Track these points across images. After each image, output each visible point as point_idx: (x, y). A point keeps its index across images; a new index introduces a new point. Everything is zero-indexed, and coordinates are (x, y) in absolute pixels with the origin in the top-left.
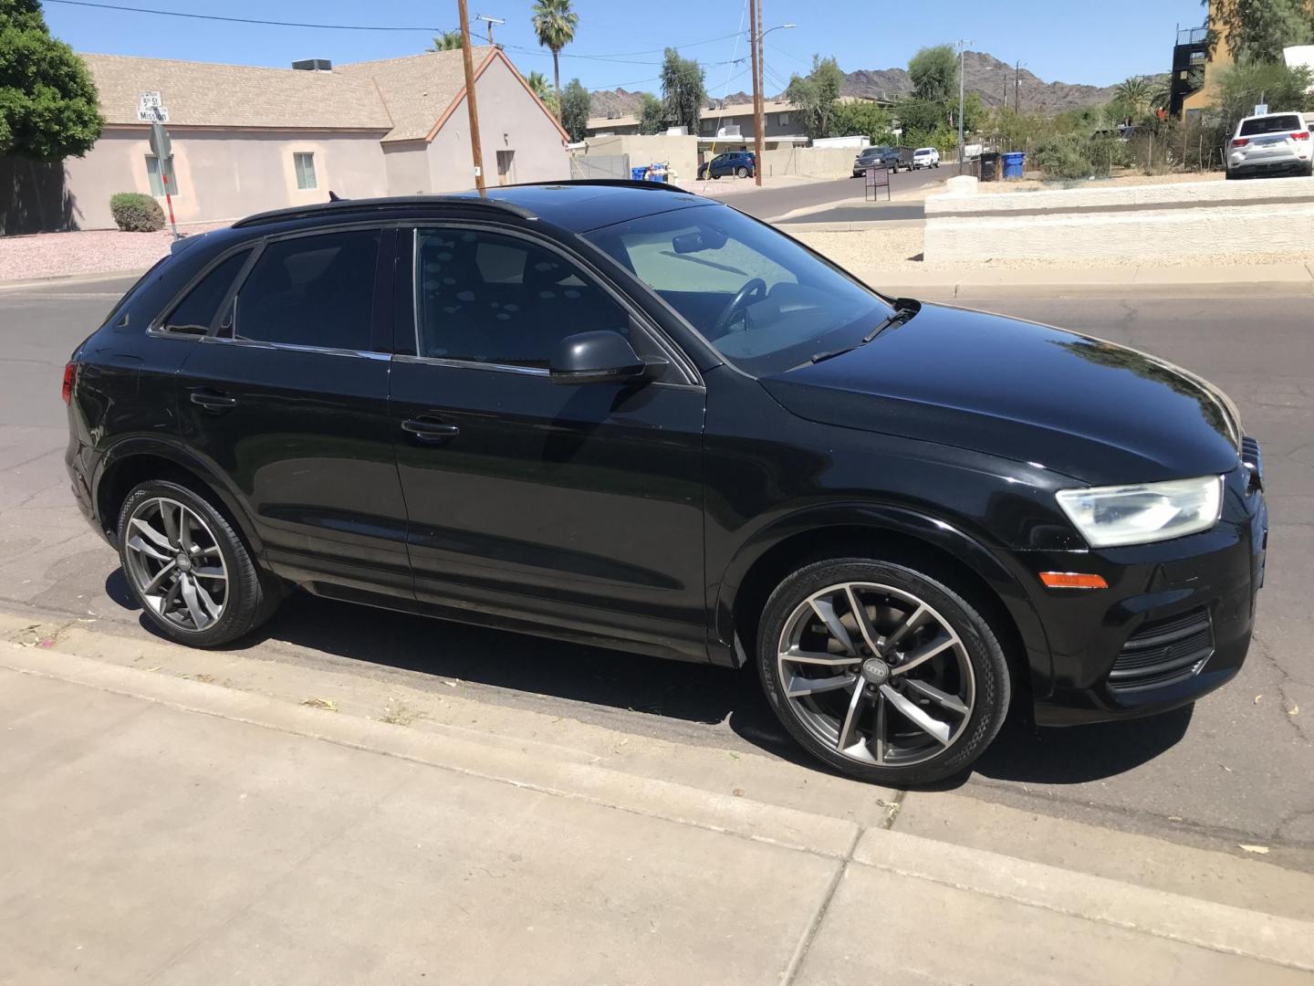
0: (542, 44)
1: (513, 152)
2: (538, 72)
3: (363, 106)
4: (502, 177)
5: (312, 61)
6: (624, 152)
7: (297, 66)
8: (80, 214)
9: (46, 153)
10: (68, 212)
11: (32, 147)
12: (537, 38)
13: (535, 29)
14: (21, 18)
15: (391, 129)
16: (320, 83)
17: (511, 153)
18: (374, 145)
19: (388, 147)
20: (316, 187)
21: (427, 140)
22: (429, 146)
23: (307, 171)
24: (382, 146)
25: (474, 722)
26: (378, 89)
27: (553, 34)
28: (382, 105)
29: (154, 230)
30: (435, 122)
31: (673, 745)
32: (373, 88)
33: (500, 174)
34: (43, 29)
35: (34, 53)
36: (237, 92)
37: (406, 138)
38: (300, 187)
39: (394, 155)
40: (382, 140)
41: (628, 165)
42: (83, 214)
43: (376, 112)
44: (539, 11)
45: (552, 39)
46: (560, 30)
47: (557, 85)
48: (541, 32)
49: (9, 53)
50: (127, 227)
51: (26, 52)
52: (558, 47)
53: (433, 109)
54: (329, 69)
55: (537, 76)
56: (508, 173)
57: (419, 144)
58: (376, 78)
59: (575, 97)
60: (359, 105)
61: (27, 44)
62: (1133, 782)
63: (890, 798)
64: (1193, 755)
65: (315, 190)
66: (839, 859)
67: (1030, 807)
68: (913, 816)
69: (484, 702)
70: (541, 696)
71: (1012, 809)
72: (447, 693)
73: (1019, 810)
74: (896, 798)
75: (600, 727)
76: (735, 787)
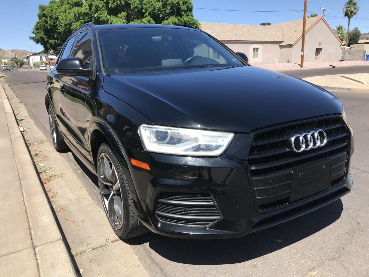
0: (345, 16)
1: (322, 49)
2: (341, 25)
3: (276, 35)
4: (317, 56)
5: (265, 23)
6: (364, 49)
7: (261, 24)
12: (344, 15)
13: (343, 12)
14: (188, 13)
15: (283, 41)
16: (265, 29)
17: (321, 49)
18: (278, 46)
19: (281, 47)
20: (258, 57)
21: (293, 45)
22: (293, 46)
23: (256, 53)
24: (280, 47)
26: (282, 30)
27: (349, 13)
28: (283, 35)
30: (297, 39)
31: (93, 203)
32: (281, 30)
33: (316, 55)
34: (192, 16)
35: (188, 22)
36: (241, 31)
37: (287, 44)
38: (253, 57)
39: (283, 49)
40: (280, 45)
41: (365, 53)
43: (280, 37)
44: (346, 6)
45: (349, 15)
46: (352, 12)
47: (348, 29)
48: (345, 13)
49: (183, 22)
51: (186, 21)
52: (351, 17)
53: (297, 36)
54: (270, 25)
55: (341, 26)
56: (319, 55)
57: (290, 46)
58: (283, 27)
59: (355, 33)
60: (275, 35)
61: (187, 19)
62: (191, 270)
63: (113, 240)
64: (233, 270)
65: (257, 58)
66: (33, 246)
67: (143, 262)
68: (108, 248)
69: (78, 178)
70: (90, 180)
71: (138, 260)
72: (76, 173)
73: (139, 261)
74: (114, 241)
75: (87, 192)
76: (84, 220)
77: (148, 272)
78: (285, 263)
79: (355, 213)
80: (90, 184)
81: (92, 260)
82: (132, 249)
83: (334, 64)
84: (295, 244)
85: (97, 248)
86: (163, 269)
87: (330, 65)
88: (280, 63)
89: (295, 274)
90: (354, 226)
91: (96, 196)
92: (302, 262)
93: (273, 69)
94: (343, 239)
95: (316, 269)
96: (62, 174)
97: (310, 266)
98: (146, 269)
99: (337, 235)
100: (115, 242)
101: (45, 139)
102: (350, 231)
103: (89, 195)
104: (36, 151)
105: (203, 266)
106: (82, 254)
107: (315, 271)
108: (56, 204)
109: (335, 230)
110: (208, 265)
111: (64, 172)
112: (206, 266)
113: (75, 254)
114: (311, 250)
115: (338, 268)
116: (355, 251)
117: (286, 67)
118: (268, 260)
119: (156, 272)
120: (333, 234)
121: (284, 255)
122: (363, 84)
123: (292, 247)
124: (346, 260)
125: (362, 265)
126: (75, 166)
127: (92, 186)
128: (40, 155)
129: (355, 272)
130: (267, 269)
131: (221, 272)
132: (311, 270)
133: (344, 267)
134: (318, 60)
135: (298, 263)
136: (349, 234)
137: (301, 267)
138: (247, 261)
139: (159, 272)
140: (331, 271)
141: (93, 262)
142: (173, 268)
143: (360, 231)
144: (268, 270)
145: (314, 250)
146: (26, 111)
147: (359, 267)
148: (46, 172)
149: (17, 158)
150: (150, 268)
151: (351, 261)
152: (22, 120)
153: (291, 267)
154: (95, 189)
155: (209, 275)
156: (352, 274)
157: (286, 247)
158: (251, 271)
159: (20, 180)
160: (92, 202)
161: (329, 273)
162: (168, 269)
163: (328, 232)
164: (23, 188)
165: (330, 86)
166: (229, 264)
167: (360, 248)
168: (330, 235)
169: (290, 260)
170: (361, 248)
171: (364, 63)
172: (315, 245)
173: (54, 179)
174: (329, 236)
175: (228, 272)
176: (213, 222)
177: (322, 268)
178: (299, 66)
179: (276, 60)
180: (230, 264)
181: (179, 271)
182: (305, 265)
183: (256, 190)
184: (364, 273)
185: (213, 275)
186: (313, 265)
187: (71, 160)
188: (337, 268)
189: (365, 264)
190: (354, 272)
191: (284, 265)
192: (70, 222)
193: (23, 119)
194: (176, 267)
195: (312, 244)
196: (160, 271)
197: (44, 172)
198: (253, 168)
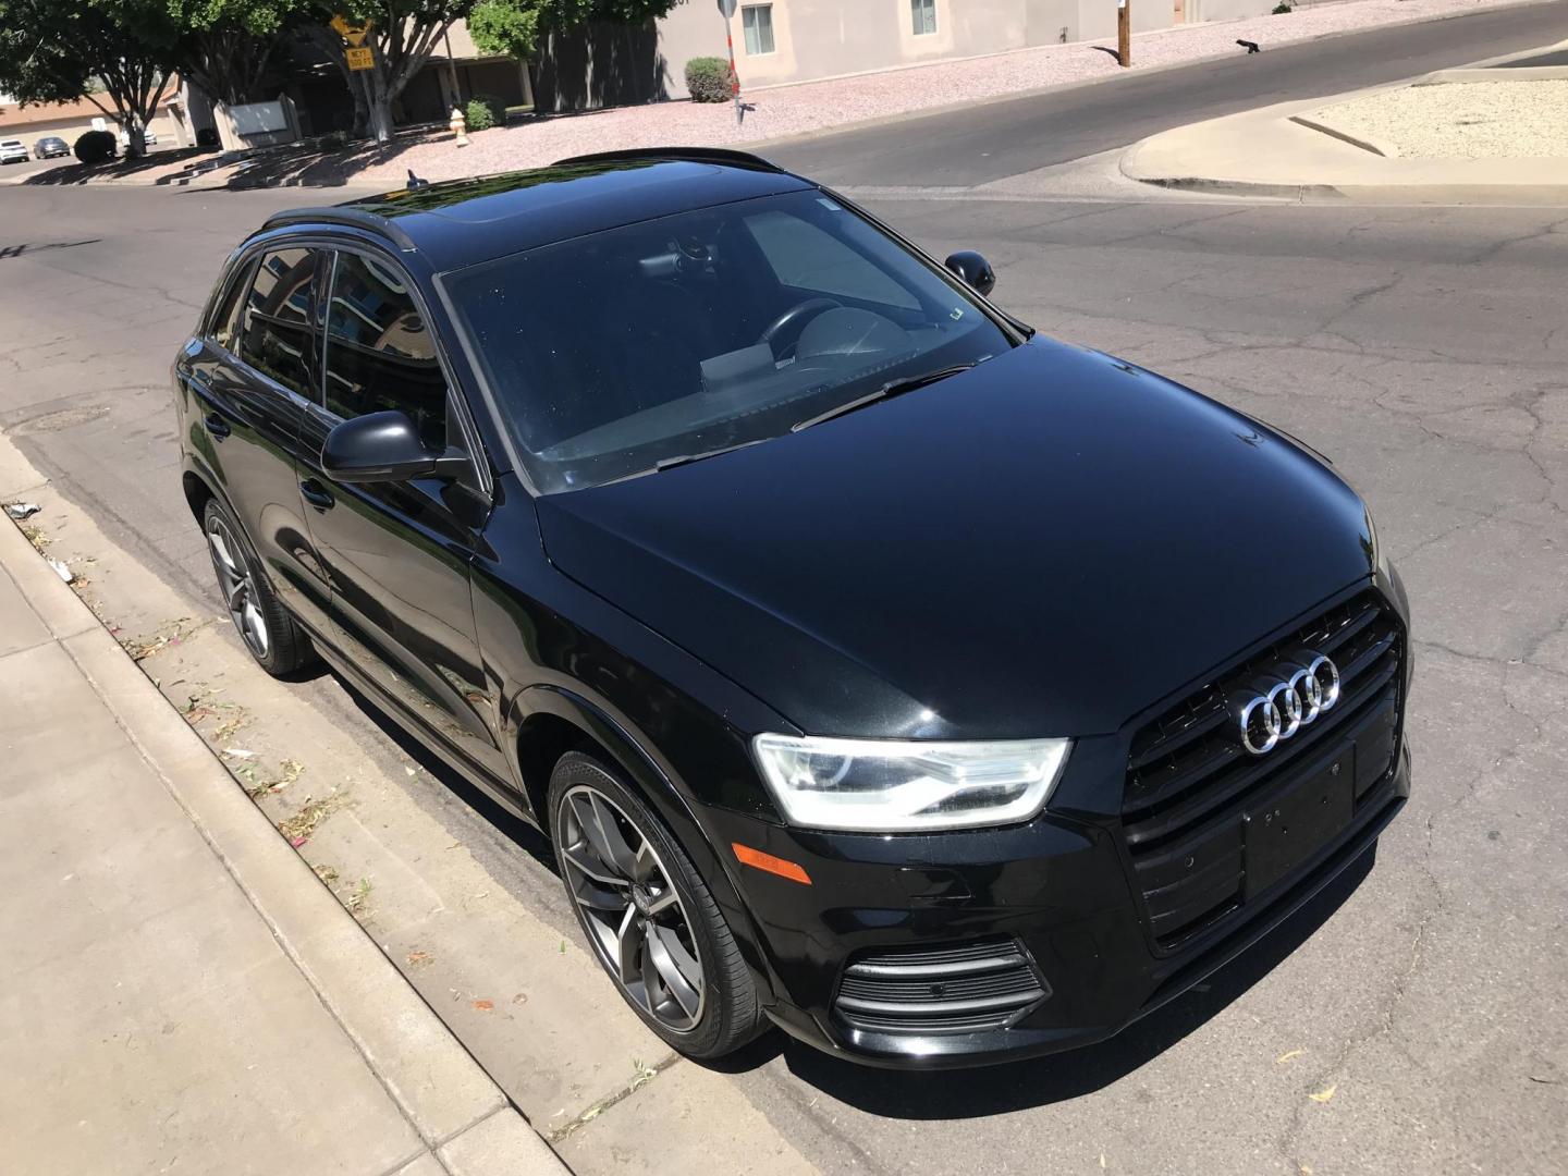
8: (671, 80)
9: (628, 17)
10: (660, 78)
11: (614, 10)
20: (935, 30)
23: (926, 11)
25: (386, 827)
29: (727, 100)
31: (524, 912)
38: (915, 33)
42: (674, 81)
50: (698, 98)
62: (954, 1139)
63: (656, 1061)
64: (1083, 1122)
65: (933, 34)
66: (426, 1143)
67: (791, 1132)
68: (653, 1096)
69: (418, 803)
70: (469, 809)
71: (770, 1126)
72: (397, 782)
73: (776, 1131)
74: (662, 1064)
75: (482, 867)
76: (524, 991)
77: (817, 1166)
78: (1233, 1070)
79: (1419, 838)
80: (476, 828)
81: (619, 1149)
82: (734, 1088)
83: (1252, 34)
84: (1250, 992)
85: (615, 1102)
86: (863, 1149)
87: (1240, 42)
88: (1027, 45)
89: (1270, 1107)
90: (1424, 894)
91: (522, 881)
92: (1283, 1059)
93: (1007, 84)
94: (1394, 953)
95: (1329, 1078)
96: (346, 794)
97: (1309, 1068)
98: (807, 1157)
99: (1372, 938)
100: (666, 1068)
101: (187, 611)
102: (1412, 915)
103: (497, 881)
104: (183, 681)
105: (987, 1119)
106: (572, 1131)
107: (1327, 1086)
108: (388, 934)
109: (1365, 920)
110: (1001, 1115)
111: (348, 778)
112: (995, 1117)
113: (551, 1135)
114: (1304, 1011)
115: (1394, 1066)
116: (1437, 994)
117: (1060, 72)
118: (1180, 1068)
119: (846, 1165)
120: (1362, 936)
121: (1224, 1042)
122: (1382, 155)
123: (1245, 1007)
124: (1413, 1031)
125: (1461, 1046)
126: (380, 746)
127: (490, 834)
128: (205, 700)
129: (1444, 1073)
130: (1184, 1101)
131: (1048, 1133)
132: (1314, 1086)
133: (1410, 1058)
134: (1188, 18)
135: (1270, 1062)
136: (1410, 930)
137: (1283, 1077)
138: (1117, 1082)
139: (854, 1161)
140: (1374, 1079)
141: (625, 1157)
142: (892, 1140)
143: (1443, 912)
144: (1187, 1105)
145: (1312, 1008)
146: (19, 452)
147: (1453, 1051)
148: (278, 787)
149: (147, 748)
150: (821, 1153)
151: (1429, 1035)
152: (33, 511)
153: (1254, 1082)
154: (503, 848)
155: (1014, 1151)
156: (1436, 1079)
157: (1227, 1009)
158: (1138, 1116)
159: (221, 858)
160: (518, 908)
161: (1369, 1088)
162: (878, 1148)
163: (1345, 930)
164: (253, 896)
165: (1253, 182)
166: (1064, 1102)
167: (1450, 982)
168: (1351, 940)
169: (1245, 1058)
170: (1454, 979)
171: (1375, 18)
172: (1311, 988)
173: (326, 819)
174: (1351, 945)
175: (1068, 1130)
176: (1023, 1009)
177: (1346, 1071)
178: (1113, 57)
179: (1014, 33)
180: (1068, 1101)
181: (915, 1150)
182: (1294, 1068)
183: (1151, 897)
184: (1472, 1071)
185: (1025, 1150)
186: (1319, 1066)
187: (348, 717)
188: (1390, 1064)
189: (1472, 1040)
190: (1440, 1072)
191: (1231, 1077)
192: (474, 1009)
193: (34, 506)
194: (902, 1136)
195: (1303, 984)
196: (856, 1159)
197: (269, 790)
198: (1136, 838)
